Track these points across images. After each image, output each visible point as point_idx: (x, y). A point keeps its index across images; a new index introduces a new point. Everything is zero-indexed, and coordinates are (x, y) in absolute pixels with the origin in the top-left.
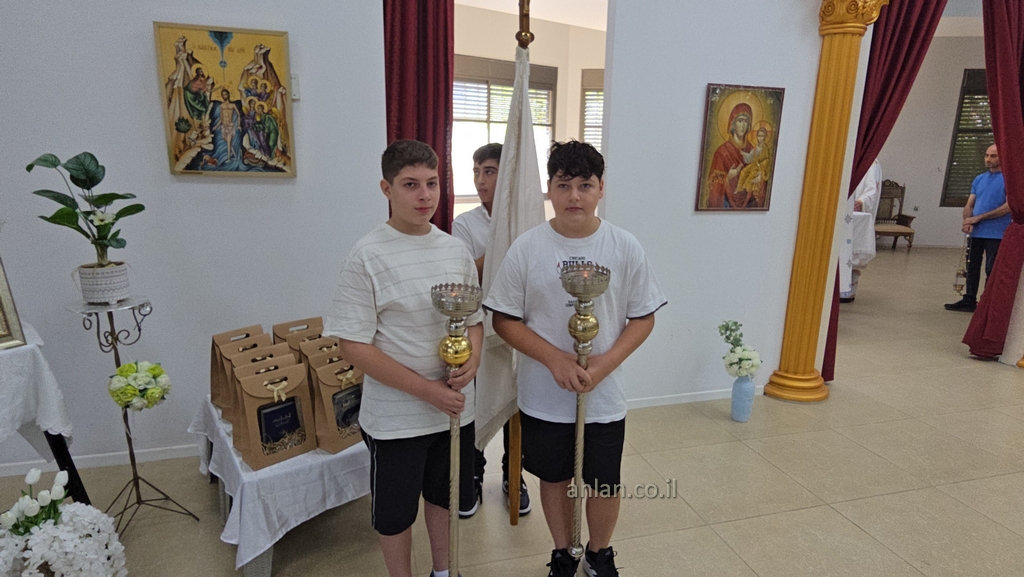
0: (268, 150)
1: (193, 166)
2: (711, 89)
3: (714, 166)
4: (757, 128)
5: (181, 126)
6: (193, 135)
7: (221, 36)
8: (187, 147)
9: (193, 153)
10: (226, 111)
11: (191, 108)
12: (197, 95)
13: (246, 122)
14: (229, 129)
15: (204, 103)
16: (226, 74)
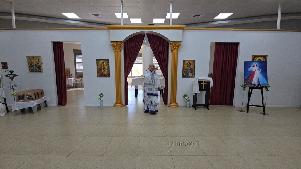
0: (39, 69)
1: (31, 71)
2: (97, 60)
3: (99, 71)
4: (105, 65)
5: (30, 67)
6: (31, 68)
7: (33, 57)
8: (30, 69)
9: (31, 70)
10: (34, 65)
11: (31, 65)
12: (31, 63)
13: (36, 66)
14: (34, 67)
15: (32, 64)
16: (34, 61)
